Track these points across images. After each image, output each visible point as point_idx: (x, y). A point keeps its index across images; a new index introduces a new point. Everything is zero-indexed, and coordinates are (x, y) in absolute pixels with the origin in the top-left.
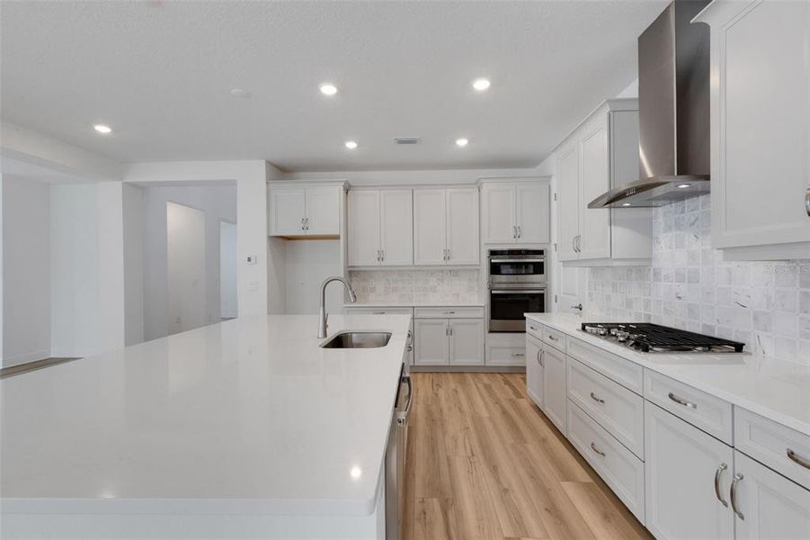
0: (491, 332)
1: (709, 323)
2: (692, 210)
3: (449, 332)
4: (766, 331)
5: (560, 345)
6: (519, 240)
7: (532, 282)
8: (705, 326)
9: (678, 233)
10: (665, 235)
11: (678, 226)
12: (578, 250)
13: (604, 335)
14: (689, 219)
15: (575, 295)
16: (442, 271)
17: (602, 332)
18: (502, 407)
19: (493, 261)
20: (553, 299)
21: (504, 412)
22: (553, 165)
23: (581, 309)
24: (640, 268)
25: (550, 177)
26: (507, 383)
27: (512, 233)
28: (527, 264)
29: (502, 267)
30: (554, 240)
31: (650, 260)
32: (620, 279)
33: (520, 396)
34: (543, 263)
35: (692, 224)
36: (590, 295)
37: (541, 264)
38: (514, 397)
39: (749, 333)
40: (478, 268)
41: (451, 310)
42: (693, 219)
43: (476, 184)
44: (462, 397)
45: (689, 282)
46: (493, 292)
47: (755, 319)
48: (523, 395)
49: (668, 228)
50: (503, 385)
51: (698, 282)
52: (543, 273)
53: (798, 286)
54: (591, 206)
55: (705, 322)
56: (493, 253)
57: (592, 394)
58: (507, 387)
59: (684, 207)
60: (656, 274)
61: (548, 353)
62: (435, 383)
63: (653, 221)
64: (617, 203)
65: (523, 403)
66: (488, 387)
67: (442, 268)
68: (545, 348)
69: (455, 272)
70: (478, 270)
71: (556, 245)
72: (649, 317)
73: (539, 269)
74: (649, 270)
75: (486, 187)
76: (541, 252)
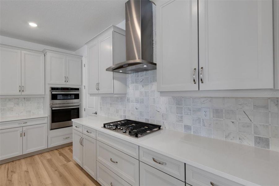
0: (51, 129)
1: (147, 118)
2: (141, 76)
3: (23, 135)
4: (166, 120)
5: (93, 135)
6: (67, 83)
7: (73, 103)
8: (146, 119)
9: (136, 84)
10: (131, 85)
11: (136, 82)
12: (98, 89)
13: (115, 129)
14: (140, 79)
15: (94, 108)
16: (18, 99)
17: (114, 128)
18: (59, 172)
19: (53, 93)
20: (83, 110)
21: (61, 175)
22: (85, 51)
23: (96, 114)
24: (122, 98)
25: (82, 56)
26: (61, 154)
27: (64, 80)
28: (71, 94)
29: (58, 95)
30: (84, 84)
31: (126, 94)
32: (113, 101)
33: (69, 161)
34: (79, 94)
35: (141, 82)
36: (101, 108)
37: (78, 95)
38: (66, 162)
39: (160, 121)
40: (44, 96)
41: (25, 121)
42: (142, 80)
43: (42, 52)
44: (32, 174)
45: (140, 103)
46: (53, 109)
47: (163, 116)
48: (71, 159)
49: (133, 83)
50: (59, 156)
51: (143, 103)
52: (79, 99)
53: (175, 105)
54: (107, 70)
55: (146, 118)
56: (53, 89)
57: (111, 159)
58: (61, 157)
59: (138, 75)
60: (128, 100)
61: (85, 139)
62: (10, 171)
63: (127, 79)
64: (116, 70)
65: (71, 164)
66: (49, 161)
67: (18, 97)
68: (84, 136)
69: (28, 99)
70: (44, 97)
71: (85, 86)
72: (125, 116)
73: (77, 96)
74: (126, 98)
75: (49, 55)
76: (78, 89)
